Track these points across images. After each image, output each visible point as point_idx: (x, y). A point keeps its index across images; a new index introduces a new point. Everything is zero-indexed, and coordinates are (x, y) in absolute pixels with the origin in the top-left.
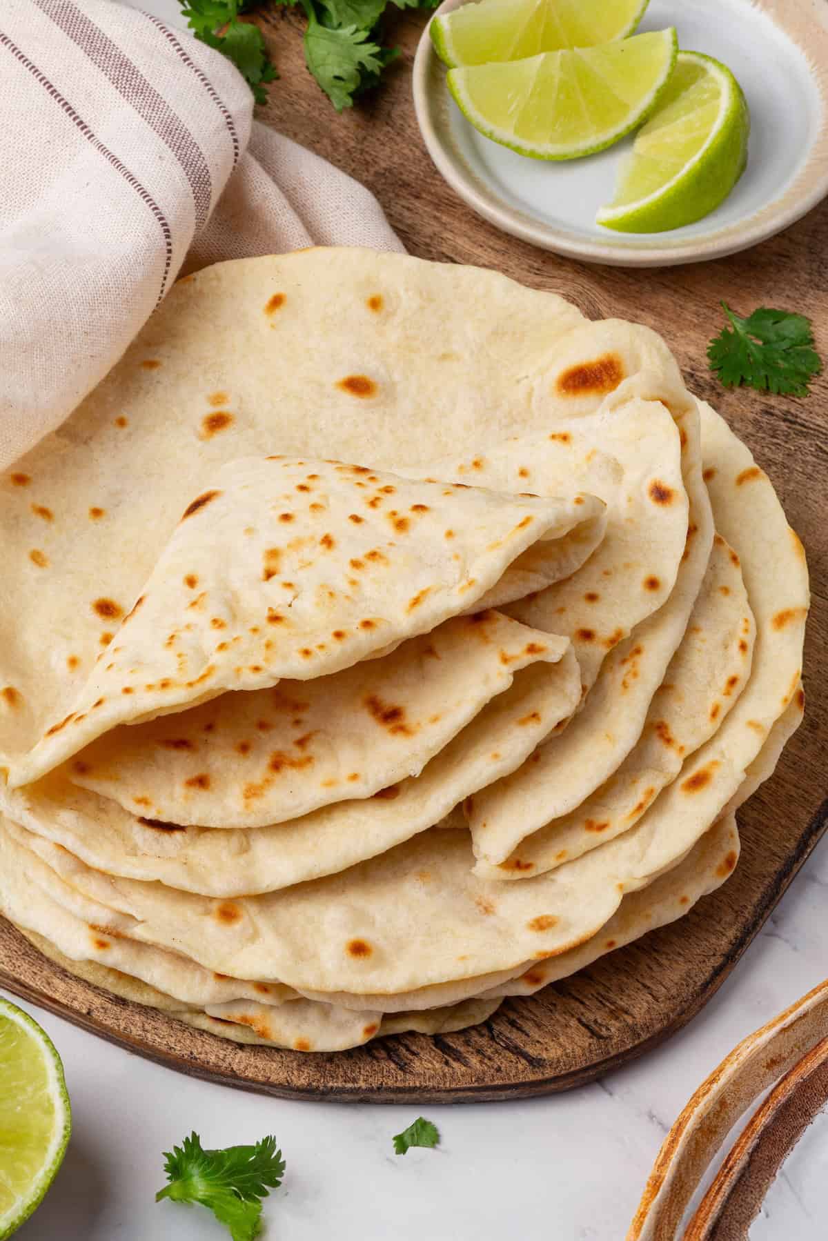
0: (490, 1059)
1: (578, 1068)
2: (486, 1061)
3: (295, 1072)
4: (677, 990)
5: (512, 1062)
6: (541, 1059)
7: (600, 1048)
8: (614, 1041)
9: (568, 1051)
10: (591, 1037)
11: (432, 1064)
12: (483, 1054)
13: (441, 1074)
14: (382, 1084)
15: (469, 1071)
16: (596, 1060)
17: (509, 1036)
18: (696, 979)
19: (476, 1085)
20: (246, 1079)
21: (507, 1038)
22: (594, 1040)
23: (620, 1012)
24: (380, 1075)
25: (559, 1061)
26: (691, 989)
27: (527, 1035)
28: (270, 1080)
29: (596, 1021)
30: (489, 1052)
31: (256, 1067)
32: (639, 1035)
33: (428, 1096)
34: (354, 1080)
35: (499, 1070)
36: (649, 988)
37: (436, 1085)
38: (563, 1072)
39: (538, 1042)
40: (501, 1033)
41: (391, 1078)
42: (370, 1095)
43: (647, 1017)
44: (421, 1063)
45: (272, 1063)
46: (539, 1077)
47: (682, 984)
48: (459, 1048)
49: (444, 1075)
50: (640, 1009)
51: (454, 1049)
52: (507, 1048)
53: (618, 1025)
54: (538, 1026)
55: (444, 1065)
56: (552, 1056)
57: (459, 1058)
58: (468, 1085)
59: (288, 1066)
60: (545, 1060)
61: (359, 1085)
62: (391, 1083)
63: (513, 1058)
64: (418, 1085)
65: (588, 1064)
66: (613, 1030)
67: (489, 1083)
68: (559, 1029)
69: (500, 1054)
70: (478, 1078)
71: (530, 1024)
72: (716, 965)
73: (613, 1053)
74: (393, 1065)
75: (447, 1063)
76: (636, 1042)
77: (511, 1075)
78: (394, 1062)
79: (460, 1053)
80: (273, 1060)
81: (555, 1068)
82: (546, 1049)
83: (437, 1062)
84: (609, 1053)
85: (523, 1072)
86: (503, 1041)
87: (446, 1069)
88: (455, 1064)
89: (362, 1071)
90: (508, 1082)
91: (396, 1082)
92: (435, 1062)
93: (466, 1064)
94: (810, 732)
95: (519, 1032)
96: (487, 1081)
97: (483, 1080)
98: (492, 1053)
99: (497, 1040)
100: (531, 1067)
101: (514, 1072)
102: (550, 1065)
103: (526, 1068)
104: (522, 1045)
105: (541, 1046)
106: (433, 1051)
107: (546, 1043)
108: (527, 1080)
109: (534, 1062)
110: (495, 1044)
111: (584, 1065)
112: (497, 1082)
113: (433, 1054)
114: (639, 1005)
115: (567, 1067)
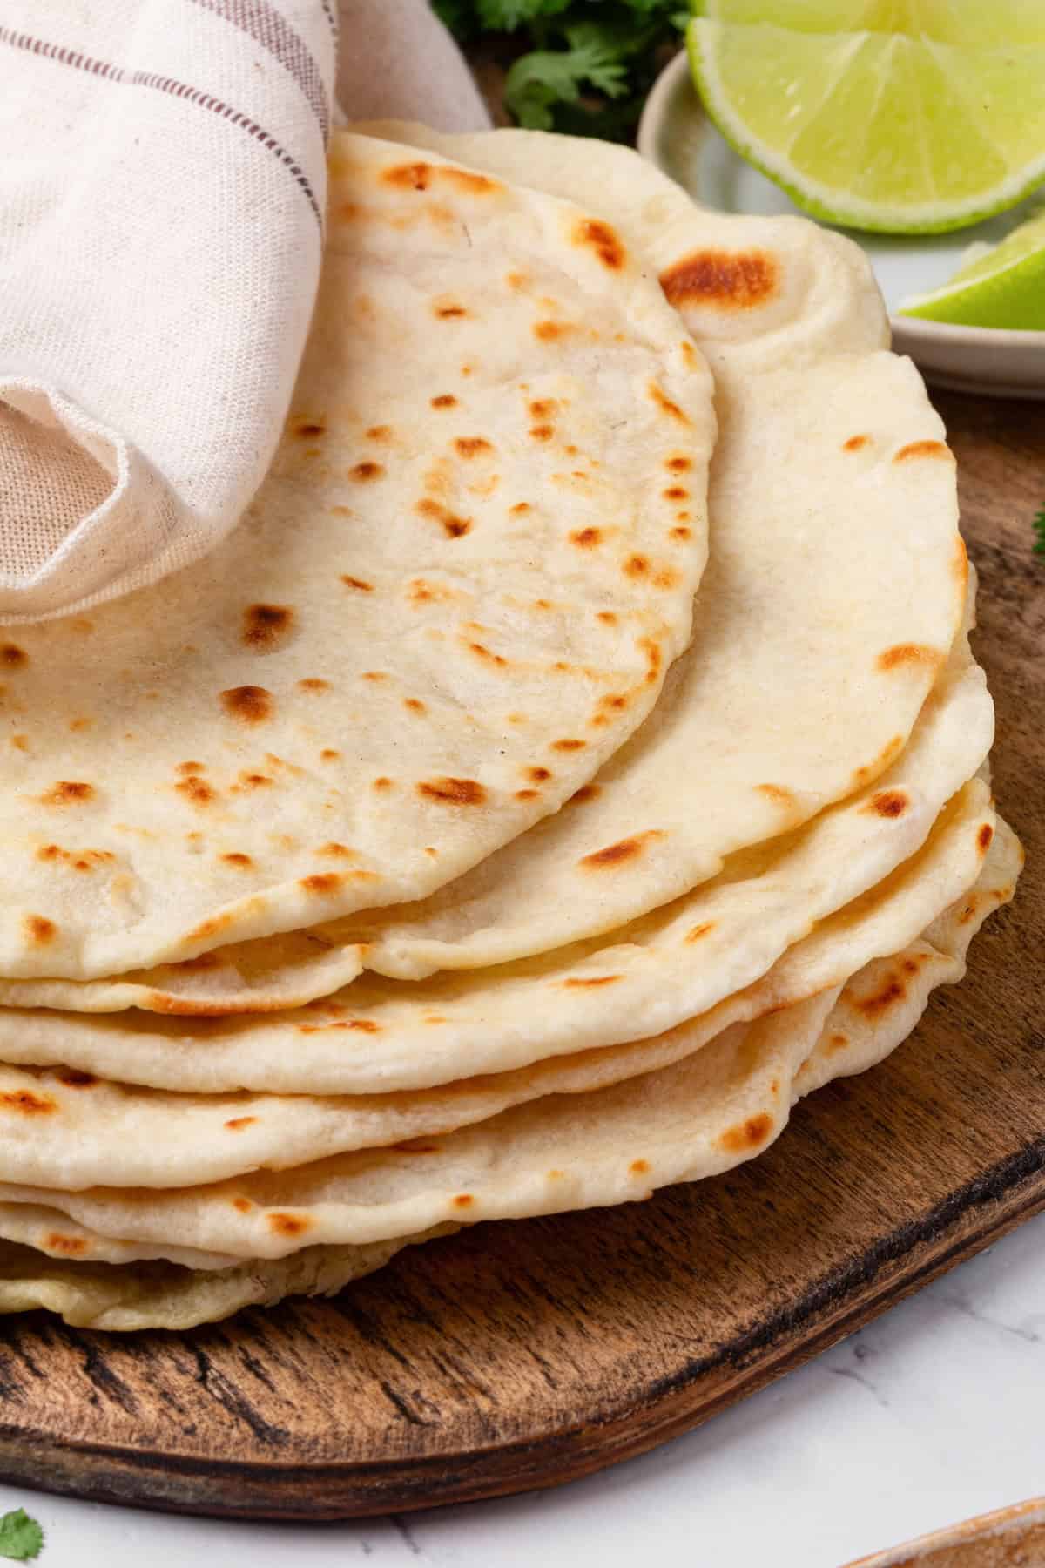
0: (181, 1411)
1: (349, 1461)
2: (173, 1412)
4: (602, 1379)
5: (222, 1423)
6: (281, 1431)
7: (409, 1438)
8: (439, 1433)
9: (341, 1429)
10: (396, 1417)
11: (66, 1396)
12: (171, 1401)
13: (75, 1415)
15: (133, 1421)
16: (392, 1456)
17: (236, 1382)
18: (648, 1371)
19: (137, 1446)
21: (231, 1386)
22: (403, 1422)
23: (471, 1389)
25: (315, 1442)
26: (630, 1384)
27: (273, 1389)
29: (417, 1394)
30: (184, 1400)
32: (494, 1434)
33: (40, 1453)
36: (545, 1363)
37: (57, 1432)
38: (317, 1462)
39: (288, 1403)
40: (222, 1376)
43: (523, 1408)
44: (45, 1391)
46: (264, 1458)
47: (615, 1371)
48: (129, 1383)
49: (81, 1419)
50: (514, 1391)
51: (118, 1383)
52: (224, 1401)
53: (458, 1407)
54: (300, 1378)
55: (86, 1403)
56: (305, 1429)
57: (120, 1394)
58: (119, 1444)
60: (288, 1434)
63: (228, 1418)
64: (22, 1424)
65: (373, 1459)
66: (445, 1414)
67: (164, 1450)
68: (339, 1392)
69: (204, 1407)
70: (146, 1436)
71: (286, 1373)
72: (696, 1357)
73: (429, 1452)
75: (94, 1400)
76: (486, 1445)
77: (213, 1444)
79: (128, 1390)
81: (303, 1453)
82: (299, 1418)
83: (77, 1395)
84: (422, 1449)
85: (237, 1444)
86: (220, 1389)
87: (89, 1409)
88: (109, 1406)
90: (200, 1454)
92: (71, 1395)
93: (131, 1409)
94: (1024, 1049)
95: (259, 1381)
96: (161, 1446)
97: (152, 1441)
98: (191, 1402)
99: (210, 1386)
100: (257, 1439)
101: (219, 1440)
102: (296, 1444)
103: (245, 1439)
104: (254, 1402)
105: (291, 1411)
106: (78, 1376)
107: (303, 1408)
108: (240, 1459)
109: (263, 1432)
110: (203, 1390)
111: (364, 1458)
112: (180, 1451)
113: (74, 1381)
114: (514, 1386)
115: (329, 1455)
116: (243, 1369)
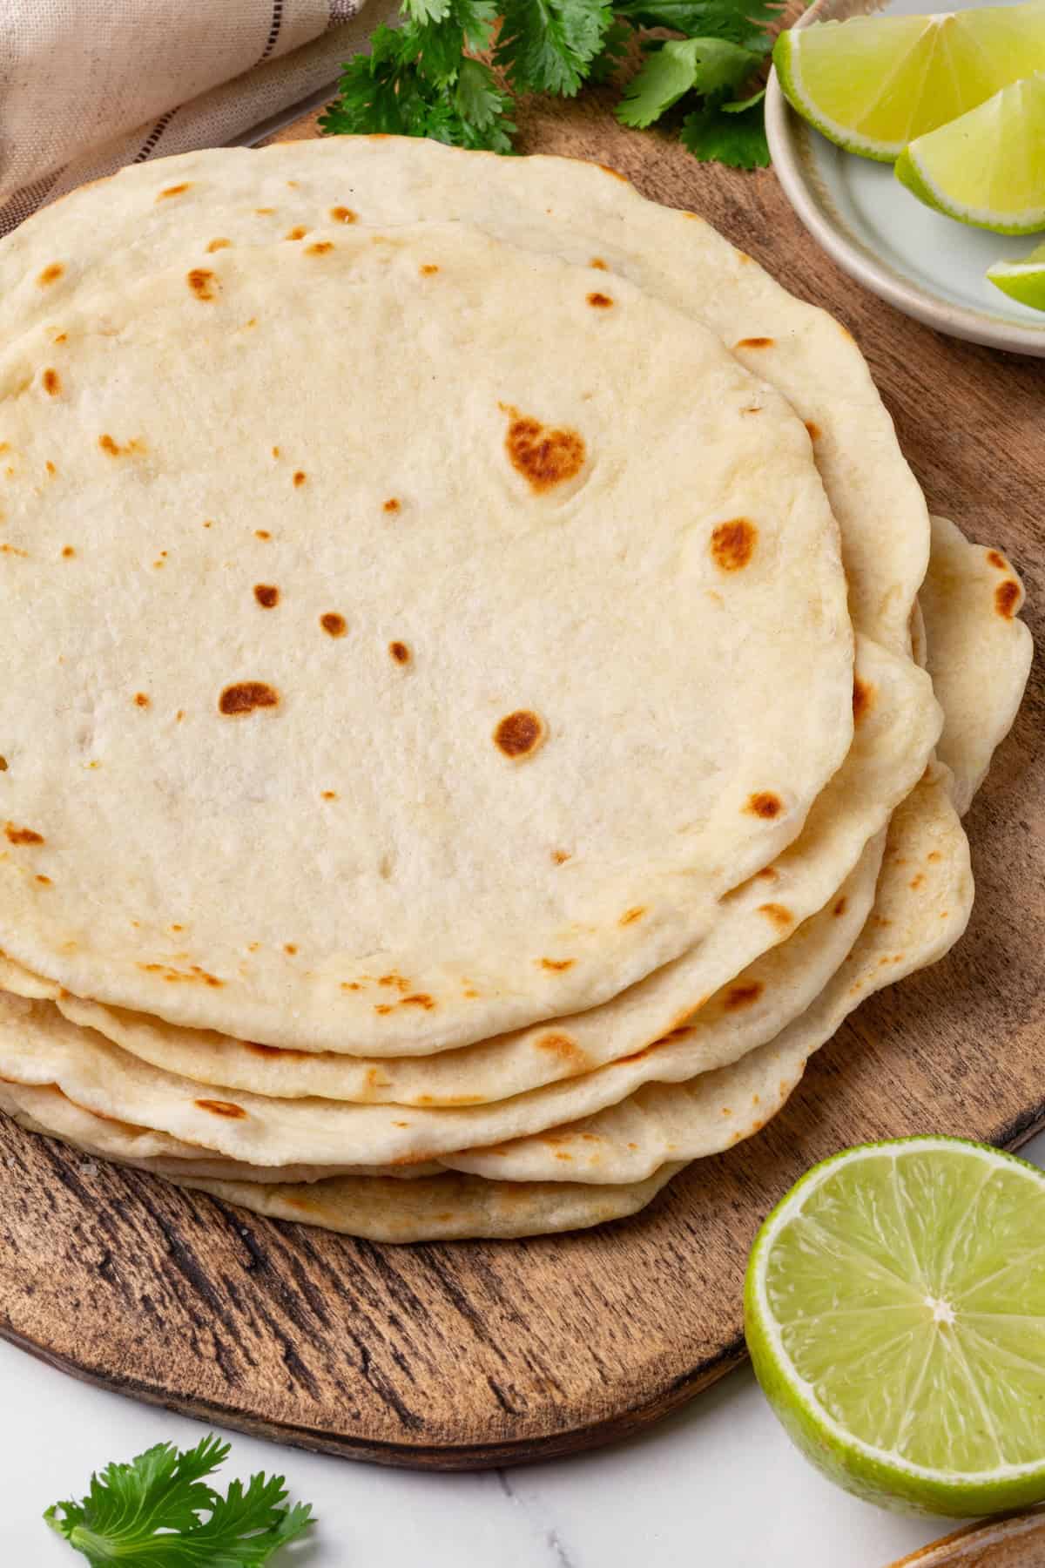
0: (350, 1398)
1: (465, 1443)
2: (344, 1399)
3: (87, 1345)
4: (639, 1376)
5: (378, 1410)
6: (418, 1418)
7: (505, 1426)
8: (528, 1421)
9: (459, 1417)
10: (497, 1407)
11: (271, 1384)
12: (343, 1390)
13: (278, 1400)
14: (194, 1392)
15: (317, 1406)
16: (493, 1439)
17: (388, 1374)
18: (671, 1368)
19: (319, 1428)
20: (23, 1335)
21: (385, 1377)
22: (501, 1412)
23: (549, 1384)
24: (196, 1379)
25: (441, 1428)
26: (658, 1380)
27: (412, 1380)
28: (52, 1346)
29: (512, 1387)
30: (352, 1389)
31: (40, 1322)
32: (564, 1422)
33: (253, 1425)
34: (160, 1377)
35: (356, 1416)
36: (601, 1362)
37: (265, 1414)
38: (443, 1444)
39: (424, 1393)
40: (378, 1368)
41: (209, 1387)
42: (176, 1402)
43: (585, 1400)
44: (257, 1378)
45: (62, 1323)
46: (406, 1440)
47: (648, 1369)
48: (314, 1372)
49: (282, 1404)
50: (578, 1387)
51: (307, 1372)
52: (379, 1391)
53: (539, 1399)
54: (432, 1372)
55: (286, 1391)
56: (434, 1417)
57: (309, 1383)
58: (308, 1426)
59: (81, 1334)
60: (423, 1421)
61: (164, 1385)
62: (207, 1393)
63: (382, 1405)
64: (242, 1406)
65: (480, 1442)
66: (531, 1405)
67: (338, 1431)
68: (458, 1384)
69: (366, 1396)
70: (326, 1420)
71: (422, 1366)
72: (705, 1356)
73: (520, 1436)
74: (218, 1371)
75: (291, 1388)
76: (557, 1431)
77: (371, 1428)
78: (222, 1366)
79: (314, 1380)
80: (64, 1320)
81: (433, 1436)
82: (431, 1406)
83: (279, 1383)
84: (514, 1434)
85: (388, 1428)
86: (378, 1379)
87: (287, 1395)
88: (301, 1393)
89: (175, 1367)
90: (363, 1436)
91: (214, 1394)
92: (275, 1383)
93: (315, 1396)
94: (953, 1077)
95: (404, 1373)
96: (336, 1427)
97: (330, 1424)
98: (357, 1391)
99: (370, 1376)
100: (402, 1425)
101: (376, 1424)
102: (428, 1430)
103: (393, 1424)
104: (400, 1392)
105: (425, 1400)
106: (279, 1366)
107: (433, 1398)
108: (390, 1440)
109: (408, 1420)
110: (364, 1380)
111: (474, 1441)
112: (347, 1432)
113: (277, 1370)
114: (578, 1382)
115: (451, 1439)
116: (393, 1362)
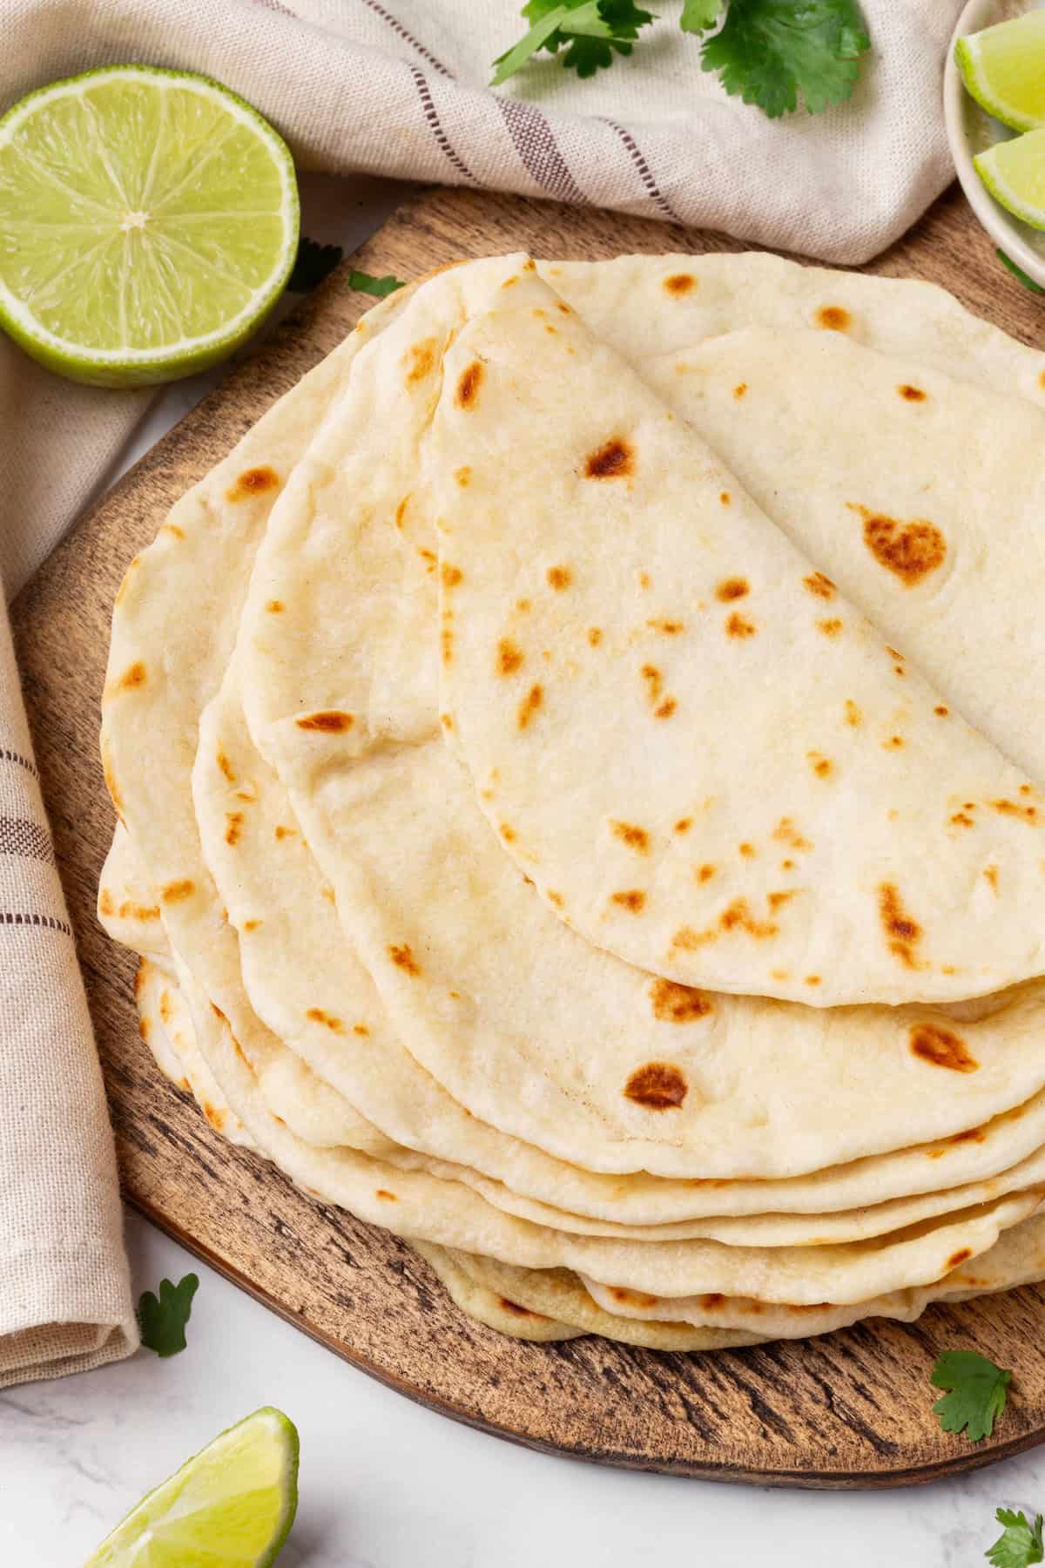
0: (823, 1436)
2: (818, 1438)
3: (562, 1426)
5: (852, 1443)
6: (891, 1443)
9: (930, 1436)
11: (746, 1434)
12: (815, 1428)
13: (755, 1449)
14: (675, 1454)
15: (794, 1449)
16: (966, 1452)
17: (853, 1406)
19: (801, 1469)
20: (497, 1425)
21: (850, 1409)
24: (674, 1441)
25: (915, 1450)
27: (878, 1408)
28: (528, 1432)
30: (823, 1426)
31: (512, 1411)
32: (1028, 1424)
33: (735, 1476)
34: (639, 1445)
35: (833, 1452)
37: (747, 1464)
38: (920, 1465)
39: (891, 1419)
40: (842, 1401)
41: (688, 1447)
42: (658, 1466)
44: (731, 1431)
45: (533, 1408)
46: (885, 1467)
48: (784, 1416)
49: (760, 1451)
50: (1034, 1387)
51: (777, 1417)
52: (848, 1423)
54: (894, 1396)
55: (760, 1438)
56: (907, 1440)
57: (782, 1428)
58: (789, 1469)
59: (554, 1416)
60: (897, 1445)
61: (644, 1452)
62: (687, 1454)
63: (855, 1438)
64: (723, 1461)
65: (955, 1457)
67: (819, 1470)
68: (922, 1404)
69: (838, 1430)
70: (805, 1460)
71: (883, 1392)
73: (991, 1444)
74: (692, 1430)
75: (765, 1435)
76: (1024, 1433)
77: (849, 1460)
78: (695, 1425)
79: (785, 1423)
80: (534, 1405)
81: (910, 1458)
82: (901, 1430)
83: (753, 1432)
85: (865, 1458)
86: (844, 1412)
87: (763, 1443)
88: (776, 1438)
89: (651, 1433)
90: (843, 1470)
91: (694, 1453)
92: (749, 1432)
93: (791, 1439)
95: (868, 1402)
96: (816, 1466)
97: (810, 1464)
98: (827, 1427)
99: (837, 1411)
100: (877, 1453)
101: (853, 1456)
102: (903, 1453)
103: (870, 1454)
104: (868, 1421)
105: (894, 1425)
106: (750, 1416)
107: (902, 1422)
108: (870, 1470)
109: (884, 1447)
110: (832, 1416)
111: (949, 1458)
112: (828, 1469)
113: (748, 1420)
114: (1034, 1382)
115: (926, 1459)
116: (856, 1393)
